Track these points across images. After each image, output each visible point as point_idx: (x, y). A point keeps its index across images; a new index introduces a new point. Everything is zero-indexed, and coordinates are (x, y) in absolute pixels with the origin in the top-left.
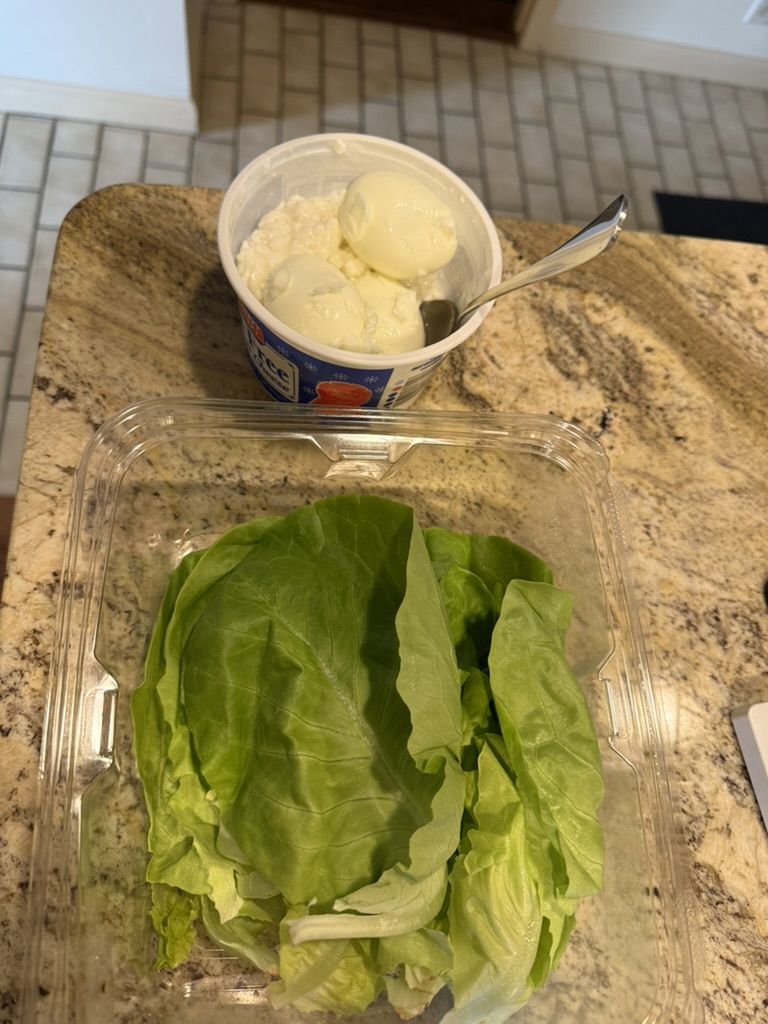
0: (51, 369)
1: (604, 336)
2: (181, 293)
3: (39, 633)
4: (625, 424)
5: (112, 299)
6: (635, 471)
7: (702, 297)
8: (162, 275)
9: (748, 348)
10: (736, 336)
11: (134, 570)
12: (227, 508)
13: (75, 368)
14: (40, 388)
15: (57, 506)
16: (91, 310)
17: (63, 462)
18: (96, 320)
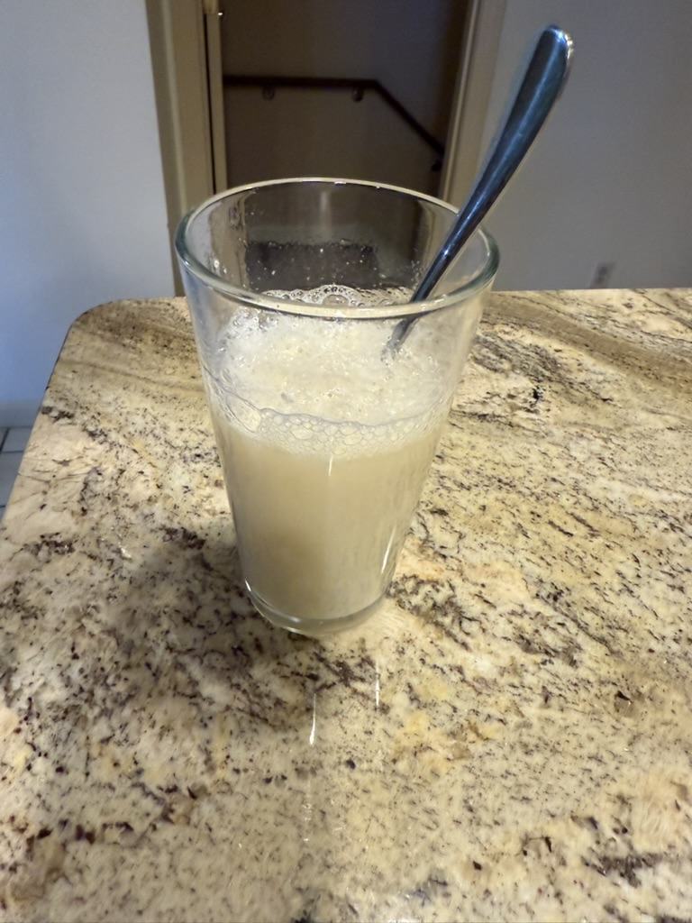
0: (55, 401)
2: (165, 350)
3: (20, 584)
4: (554, 395)
5: (109, 358)
6: (575, 423)
8: (150, 342)
10: (629, 337)
11: (117, 528)
12: (207, 477)
13: (75, 399)
14: (43, 413)
15: (50, 487)
16: (91, 365)
17: (59, 457)
18: (95, 371)
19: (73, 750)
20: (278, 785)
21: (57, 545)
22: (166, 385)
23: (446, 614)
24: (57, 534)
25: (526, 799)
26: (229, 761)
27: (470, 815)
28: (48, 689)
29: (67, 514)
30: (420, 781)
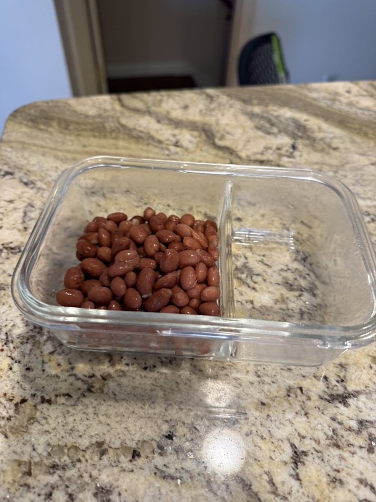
1: (282, 119)
2: (66, 131)
4: (304, 147)
5: (32, 138)
6: (317, 163)
7: (325, 101)
8: (57, 127)
9: (356, 114)
10: (348, 111)
13: (14, 164)
15: (4, 216)
16: (21, 143)
17: (7, 198)
18: (24, 146)
19: (34, 359)
20: (151, 371)
21: (12, 249)
22: (68, 151)
23: (243, 273)
24: (11, 243)
25: (289, 369)
26: (122, 360)
27: (259, 379)
28: (16, 327)
29: (15, 231)
30: (231, 364)
